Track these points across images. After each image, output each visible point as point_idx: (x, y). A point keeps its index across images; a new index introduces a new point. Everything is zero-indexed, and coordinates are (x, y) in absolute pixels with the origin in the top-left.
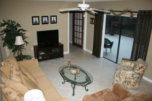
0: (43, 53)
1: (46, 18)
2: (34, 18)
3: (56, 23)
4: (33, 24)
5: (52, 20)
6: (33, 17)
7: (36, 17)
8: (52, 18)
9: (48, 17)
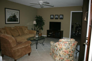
3: (63, 19)
4: (50, 19)
9: (58, 15)
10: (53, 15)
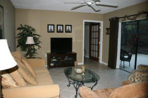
0: (55, 60)
1: (61, 27)
2: (50, 26)
3: (71, 32)
4: (48, 32)
5: (67, 29)
6: (48, 25)
7: (51, 25)
8: (67, 27)
9: (63, 26)
10: (54, 25)
